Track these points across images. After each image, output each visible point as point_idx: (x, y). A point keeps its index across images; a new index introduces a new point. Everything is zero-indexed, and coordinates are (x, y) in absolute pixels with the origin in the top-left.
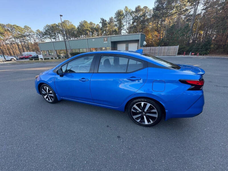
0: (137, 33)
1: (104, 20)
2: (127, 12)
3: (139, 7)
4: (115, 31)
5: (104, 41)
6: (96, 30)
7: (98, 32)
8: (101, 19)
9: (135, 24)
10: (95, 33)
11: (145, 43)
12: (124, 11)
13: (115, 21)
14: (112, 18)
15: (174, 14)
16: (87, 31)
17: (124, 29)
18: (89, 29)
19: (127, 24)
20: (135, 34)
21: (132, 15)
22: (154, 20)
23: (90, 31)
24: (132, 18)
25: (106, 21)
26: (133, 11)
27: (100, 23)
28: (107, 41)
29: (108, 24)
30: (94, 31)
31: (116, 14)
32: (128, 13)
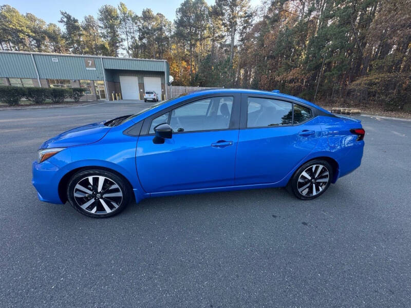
0: (151, 60)
1: (72, 18)
2: (125, 14)
3: (149, 11)
4: (103, 47)
5: (87, 65)
6: (49, 37)
7: (57, 43)
8: (62, 13)
9: (145, 41)
10: (47, 41)
11: (171, 79)
12: (118, 12)
13: (100, 27)
14: (91, 17)
15: (207, 38)
16: (21, 36)
17: (123, 47)
18: (25, 29)
19: (129, 38)
20: (147, 59)
21: (136, 23)
22: (179, 42)
23: (29, 36)
24: (137, 28)
25: (76, 21)
26: (137, 16)
27: (61, 22)
28: (94, 65)
29: (81, 29)
30: (44, 38)
31: (101, 12)
32: (127, 17)
